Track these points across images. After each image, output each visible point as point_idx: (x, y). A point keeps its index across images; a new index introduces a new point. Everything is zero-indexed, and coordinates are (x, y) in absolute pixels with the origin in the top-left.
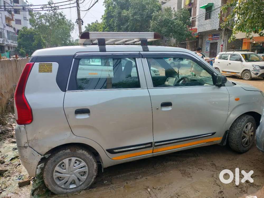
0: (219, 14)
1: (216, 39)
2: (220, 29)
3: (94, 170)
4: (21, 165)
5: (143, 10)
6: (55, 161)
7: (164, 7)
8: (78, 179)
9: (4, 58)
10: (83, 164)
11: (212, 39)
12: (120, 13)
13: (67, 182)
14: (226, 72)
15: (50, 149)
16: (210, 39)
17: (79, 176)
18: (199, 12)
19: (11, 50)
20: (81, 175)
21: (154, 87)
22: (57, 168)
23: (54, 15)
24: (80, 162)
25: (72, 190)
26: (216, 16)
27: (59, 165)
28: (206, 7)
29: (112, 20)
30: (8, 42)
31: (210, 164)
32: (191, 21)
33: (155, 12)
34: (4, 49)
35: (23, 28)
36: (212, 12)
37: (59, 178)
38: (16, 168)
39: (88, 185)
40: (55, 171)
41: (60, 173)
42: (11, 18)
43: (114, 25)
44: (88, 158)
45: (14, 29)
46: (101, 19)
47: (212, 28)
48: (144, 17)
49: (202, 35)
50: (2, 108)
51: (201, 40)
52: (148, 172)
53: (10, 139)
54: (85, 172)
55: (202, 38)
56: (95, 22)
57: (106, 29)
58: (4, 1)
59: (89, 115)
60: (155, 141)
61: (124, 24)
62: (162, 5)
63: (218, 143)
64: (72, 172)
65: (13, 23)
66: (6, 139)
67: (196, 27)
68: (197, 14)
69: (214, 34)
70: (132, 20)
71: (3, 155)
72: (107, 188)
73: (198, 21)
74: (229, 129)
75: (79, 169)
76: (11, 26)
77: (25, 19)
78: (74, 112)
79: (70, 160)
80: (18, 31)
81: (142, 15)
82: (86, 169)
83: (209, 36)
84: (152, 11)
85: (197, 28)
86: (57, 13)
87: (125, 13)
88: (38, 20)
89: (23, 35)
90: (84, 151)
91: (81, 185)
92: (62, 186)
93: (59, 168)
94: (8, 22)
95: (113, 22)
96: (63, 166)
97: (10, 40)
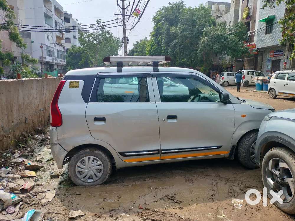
0: (281, 28)
1: (279, 56)
2: (283, 45)
3: (108, 169)
4: (54, 165)
5: (194, 26)
6: (77, 158)
7: (218, 21)
8: (95, 175)
9: (49, 77)
10: (100, 162)
11: (274, 56)
12: (168, 30)
13: (86, 176)
14: (283, 93)
15: (74, 147)
16: (271, 55)
17: (95, 172)
18: (258, 25)
19: (59, 68)
20: (98, 172)
21: (162, 102)
22: (79, 164)
23: (102, 34)
24: (97, 160)
25: (90, 184)
26: (278, 29)
27: (81, 161)
28: (266, 20)
29: (160, 37)
30: (57, 61)
31: (216, 175)
32: (249, 35)
33: (206, 28)
34: (53, 67)
35: (72, 46)
36: (273, 26)
37: (80, 172)
38: (50, 166)
39: (103, 181)
40: (77, 166)
41: (81, 168)
42: (62, 37)
43: (162, 42)
44: (104, 158)
45: (64, 48)
46: (150, 36)
47: (273, 44)
48: (195, 33)
49: (262, 52)
50: (45, 120)
51: (261, 57)
52: (156, 177)
53: (49, 146)
54: (101, 170)
55: (262, 55)
56: (144, 40)
57: (154, 46)
58: (56, 21)
59: (105, 122)
60: (162, 148)
61: (173, 41)
62: (217, 19)
63: (225, 156)
64: (90, 168)
65: (63, 42)
66: (45, 145)
67: (255, 42)
68: (256, 28)
69: (276, 50)
70: (181, 37)
71: (41, 157)
72: (118, 185)
73: (257, 36)
74: (236, 144)
75: (96, 166)
76: (61, 45)
77: (74, 37)
78: (93, 119)
79: (89, 158)
80: (67, 49)
81: (191, 31)
82: (102, 167)
83: (271, 53)
84: (204, 26)
85: (256, 44)
86: (105, 31)
87: (173, 29)
88: (86, 39)
89: (71, 54)
90: (100, 152)
91: (97, 180)
92: (82, 179)
93: (80, 164)
94: (58, 41)
95: (162, 38)
96: (84, 163)
97: (59, 58)
